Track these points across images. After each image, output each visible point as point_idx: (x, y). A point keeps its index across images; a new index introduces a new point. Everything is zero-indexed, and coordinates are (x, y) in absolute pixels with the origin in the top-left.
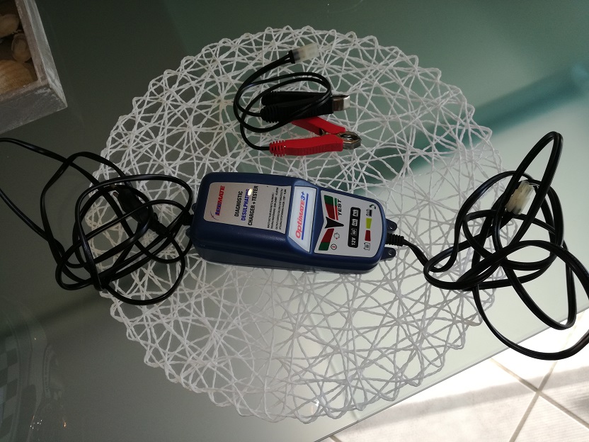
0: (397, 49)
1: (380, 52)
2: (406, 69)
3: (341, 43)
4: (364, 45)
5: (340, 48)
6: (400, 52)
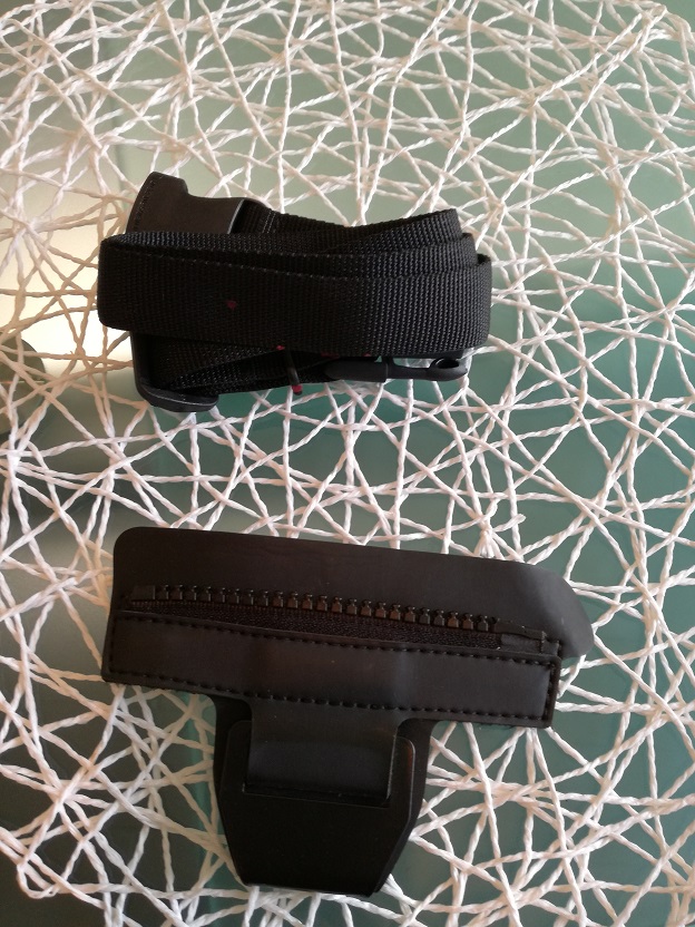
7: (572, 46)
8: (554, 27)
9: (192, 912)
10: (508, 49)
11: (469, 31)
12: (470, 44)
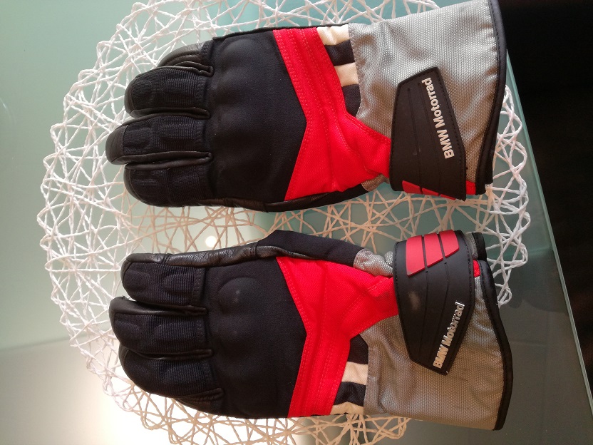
0: (43, 186)
1: (53, 202)
2: (62, 163)
3: (57, 250)
4: (51, 224)
5: (64, 248)
6: (45, 179)
7: (95, 137)
8: (85, 147)
9: (507, 235)
10: (102, 167)
11: (95, 186)
12: (102, 185)
